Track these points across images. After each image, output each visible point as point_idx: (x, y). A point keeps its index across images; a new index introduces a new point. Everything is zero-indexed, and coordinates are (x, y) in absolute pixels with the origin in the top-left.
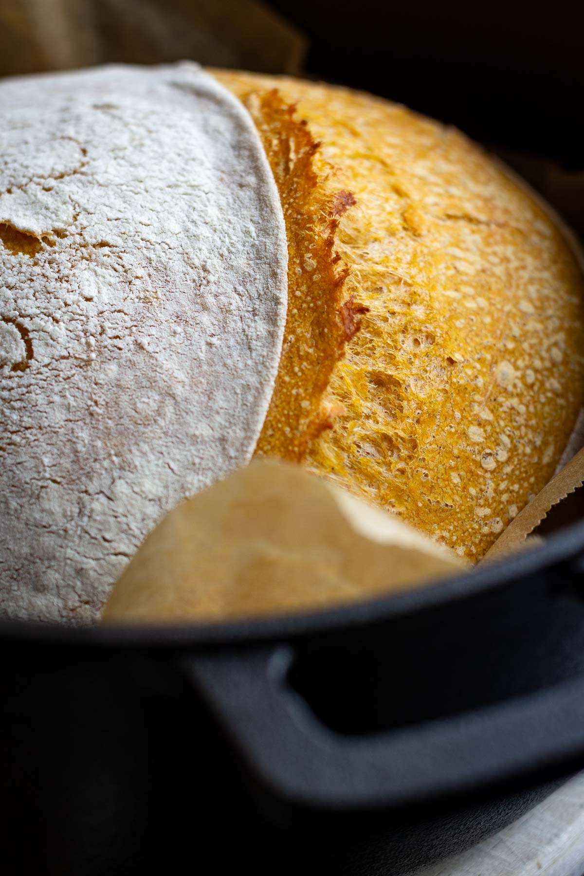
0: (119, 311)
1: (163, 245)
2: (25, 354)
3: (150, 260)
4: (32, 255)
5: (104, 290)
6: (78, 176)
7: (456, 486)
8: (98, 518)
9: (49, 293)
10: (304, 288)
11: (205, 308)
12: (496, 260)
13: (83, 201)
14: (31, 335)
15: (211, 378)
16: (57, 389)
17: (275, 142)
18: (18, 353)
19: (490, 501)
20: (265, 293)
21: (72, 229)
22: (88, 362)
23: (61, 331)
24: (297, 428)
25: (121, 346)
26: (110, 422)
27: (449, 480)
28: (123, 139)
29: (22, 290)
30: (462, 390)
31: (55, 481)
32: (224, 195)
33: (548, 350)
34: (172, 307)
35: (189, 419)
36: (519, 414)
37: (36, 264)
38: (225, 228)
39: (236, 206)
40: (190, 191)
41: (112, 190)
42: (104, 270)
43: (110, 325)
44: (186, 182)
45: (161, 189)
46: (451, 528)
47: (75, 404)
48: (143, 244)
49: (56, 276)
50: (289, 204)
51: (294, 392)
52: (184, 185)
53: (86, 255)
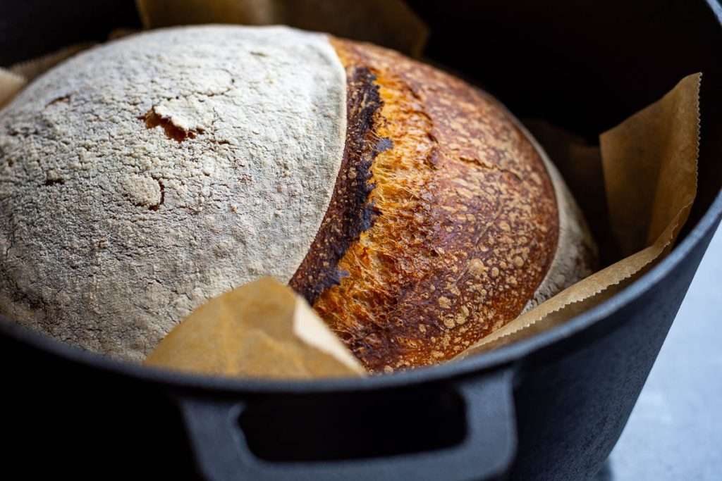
0: (224, 185)
1: (264, 148)
2: (159, 201)
3: (252, 156)
4: (180, 142)
5: (218, 170)
6: (223, 96)
7: (422, 333)
8: (179, 309)
9: (183, 166)
10: (345, 189)
11: (279, 191)
12: (492, 191)
13: (220, 112)
14: (165, 190)
15: (271, 236)
16: (173, 224)
17: (355, 93)
18: (155, 199)
19: (445, 348)
20: (319, 188)
21: (208, 130)
22: (196, 213)
23: (184, 189)
24: (317, 278)
25: (219, 206)
26: (201, 251)
27: (418, 329)
28: (260, 76)
29: (168, 161)
30: (439, 272)
31: (158, 281)
32: (312, 120)
33: (513, 257)
34: (258, 187)
35: (250, 258)
36: (480, 295)
37: (180, 148)
38: (306, 142)
39: (317, 129)
40: (291, 115)
41: (242, 109)
42: (222, 158)
43: (216, 192)
44: (290, 109)
45: (273, 112)
46: (412, 360)
47: (182, 236)
48: (251, 145)
49: (191, 157)
50: (351, 135)
51: (321, 255)
52: (288, 111)
53: (213, 148)
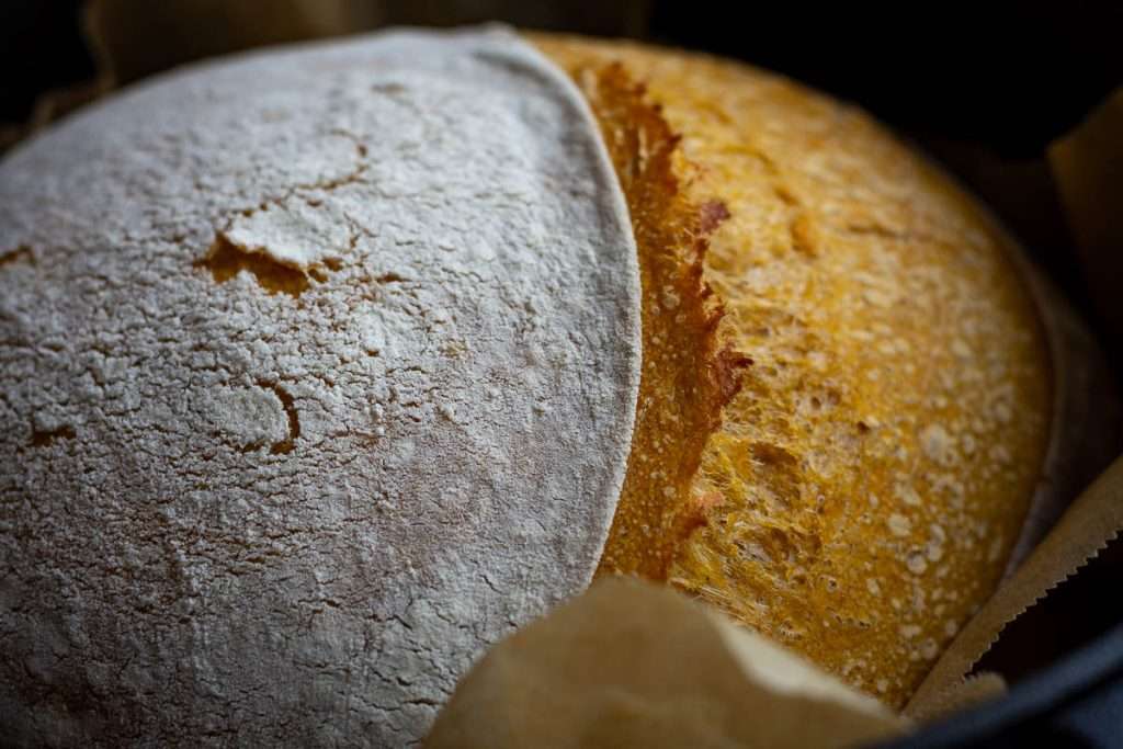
0: (415, 369)
1: (473, 278)
2: (288, 430)
3: (454, 298)
4: (296, 296)
5: (394, 340)
6: (355, 185)
7: (873, 597)
8: (391, 653)
9: (319, 346)
10: (664, 333)
11: (530, 361)
12: (916, 285)
13: (363, 220)
14: (296, 405)
15: (542, 458)
16: (332, 477)
17: (619, 134)
18: (280, 429)
19: (920, 615)
20: (611, 341)
21: (349, 259)
22: (374, 439)
23: (336, 398)
24: (659, 526)
25: (417, 416)
26: (404, 520)
27: (865, 589)
28: (415, 133)
29: (283, 342)
30: (878, 466)
31: (332, 603)
32: (552, 207)
33: (993, 407)
34: (485, 361)
35: (512, 514)
36: (955, 496)
37: (301, 307)
38: (554, 251)
39: (569, 222)
40: (506, 201)
41: (402, 202)
42: (393, 313)
43: (403, 388)
44: (500, 190)
45: (468, 201)
46: (869, 654)
47: (357, 497)
48: (444, 276)
49: (329, 322)
50: (641, 218)
51: (653, 475)
52: (498, 194)
53: (369, 294)
